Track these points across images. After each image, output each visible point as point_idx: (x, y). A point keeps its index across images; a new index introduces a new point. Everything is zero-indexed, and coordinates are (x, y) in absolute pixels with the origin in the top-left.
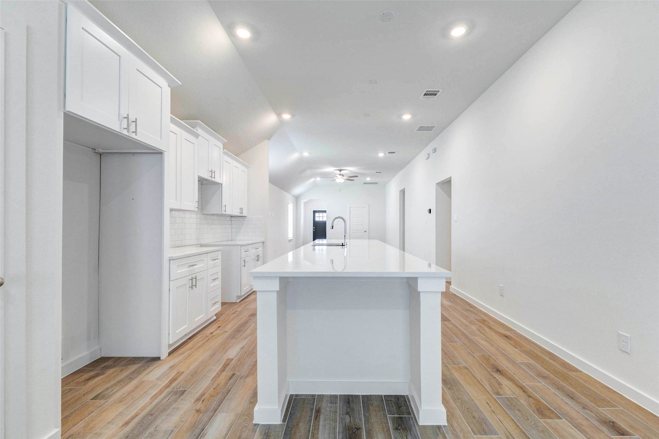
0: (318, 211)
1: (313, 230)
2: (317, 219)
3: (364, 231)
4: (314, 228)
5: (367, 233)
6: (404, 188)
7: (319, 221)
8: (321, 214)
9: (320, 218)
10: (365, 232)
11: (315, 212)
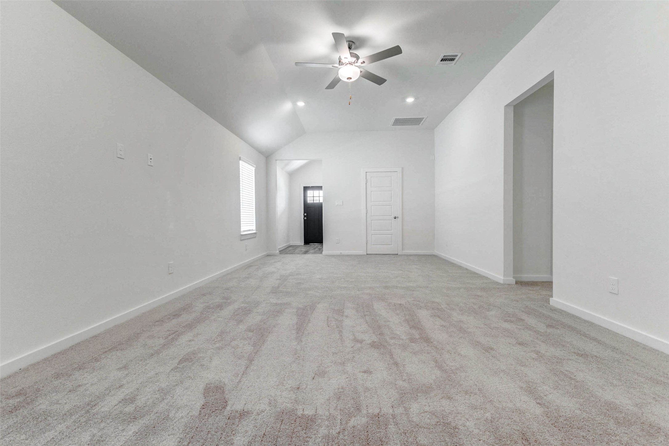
0: (312, 187)
1: (304, 217)
2: (310, 200)
3: (393, 216)
4: (305, 214)
5: (399, 220)
6: (552, 74)
7: (314, 203)
8: (316, 193)
9: (314, 197)
10: (395, 218)
11: (306, 189)
